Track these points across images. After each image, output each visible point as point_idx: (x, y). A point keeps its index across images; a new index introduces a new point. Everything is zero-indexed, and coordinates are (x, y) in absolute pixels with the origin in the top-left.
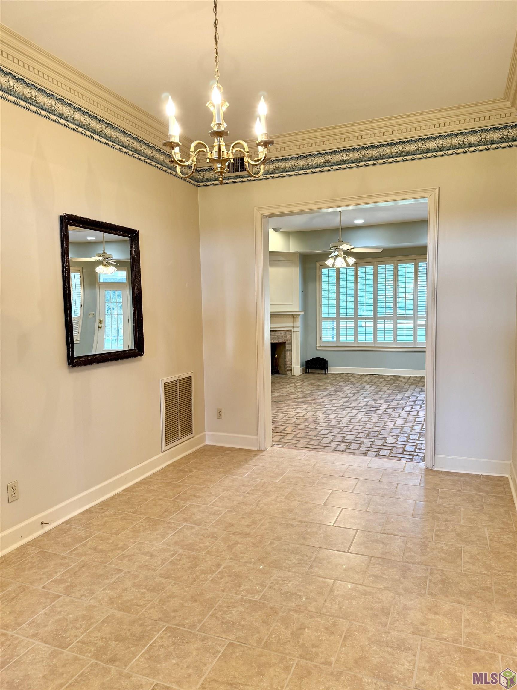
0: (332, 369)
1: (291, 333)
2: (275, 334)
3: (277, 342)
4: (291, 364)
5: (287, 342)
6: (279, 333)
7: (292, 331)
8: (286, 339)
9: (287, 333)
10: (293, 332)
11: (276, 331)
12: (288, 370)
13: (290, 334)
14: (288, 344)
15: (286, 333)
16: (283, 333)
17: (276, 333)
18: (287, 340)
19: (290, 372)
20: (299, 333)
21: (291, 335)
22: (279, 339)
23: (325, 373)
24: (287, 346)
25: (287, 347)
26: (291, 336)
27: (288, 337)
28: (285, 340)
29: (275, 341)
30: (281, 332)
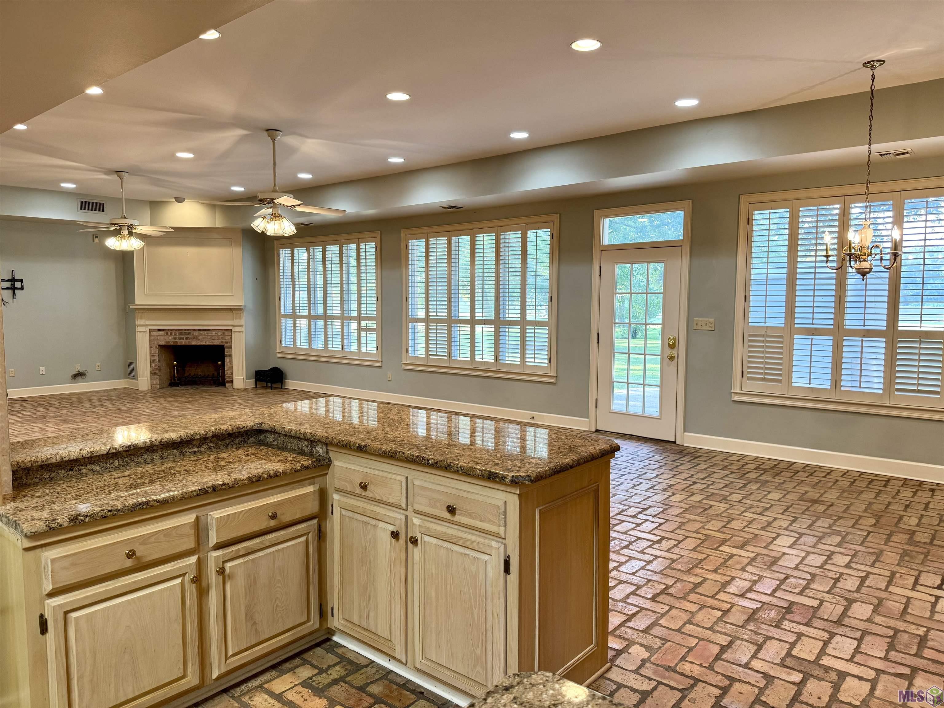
0: (291, 384)
1: (231, 333)
3: (211, 344)
4: (232, 374)
5: (226, 345)
6: (214, 333)
8: (224, 341)
9: (226, 333)
10: (234, 332)
11: (209, 330)
12: (228, 382)
14: (228, 347)
15: (224, 333)
16: (220, 333)
17: (209, 332)
18: (226, 343)
19: (230, 384)
20: (244, 335)
21: (231, 335)
22: (214, 341)
23: (282, 388)
24: (226, 350)
25: (225, 352)
26: (231, 338)
27: (227, 338)
28: (222, 342)
29: (208, 343)
30: (217, 332)
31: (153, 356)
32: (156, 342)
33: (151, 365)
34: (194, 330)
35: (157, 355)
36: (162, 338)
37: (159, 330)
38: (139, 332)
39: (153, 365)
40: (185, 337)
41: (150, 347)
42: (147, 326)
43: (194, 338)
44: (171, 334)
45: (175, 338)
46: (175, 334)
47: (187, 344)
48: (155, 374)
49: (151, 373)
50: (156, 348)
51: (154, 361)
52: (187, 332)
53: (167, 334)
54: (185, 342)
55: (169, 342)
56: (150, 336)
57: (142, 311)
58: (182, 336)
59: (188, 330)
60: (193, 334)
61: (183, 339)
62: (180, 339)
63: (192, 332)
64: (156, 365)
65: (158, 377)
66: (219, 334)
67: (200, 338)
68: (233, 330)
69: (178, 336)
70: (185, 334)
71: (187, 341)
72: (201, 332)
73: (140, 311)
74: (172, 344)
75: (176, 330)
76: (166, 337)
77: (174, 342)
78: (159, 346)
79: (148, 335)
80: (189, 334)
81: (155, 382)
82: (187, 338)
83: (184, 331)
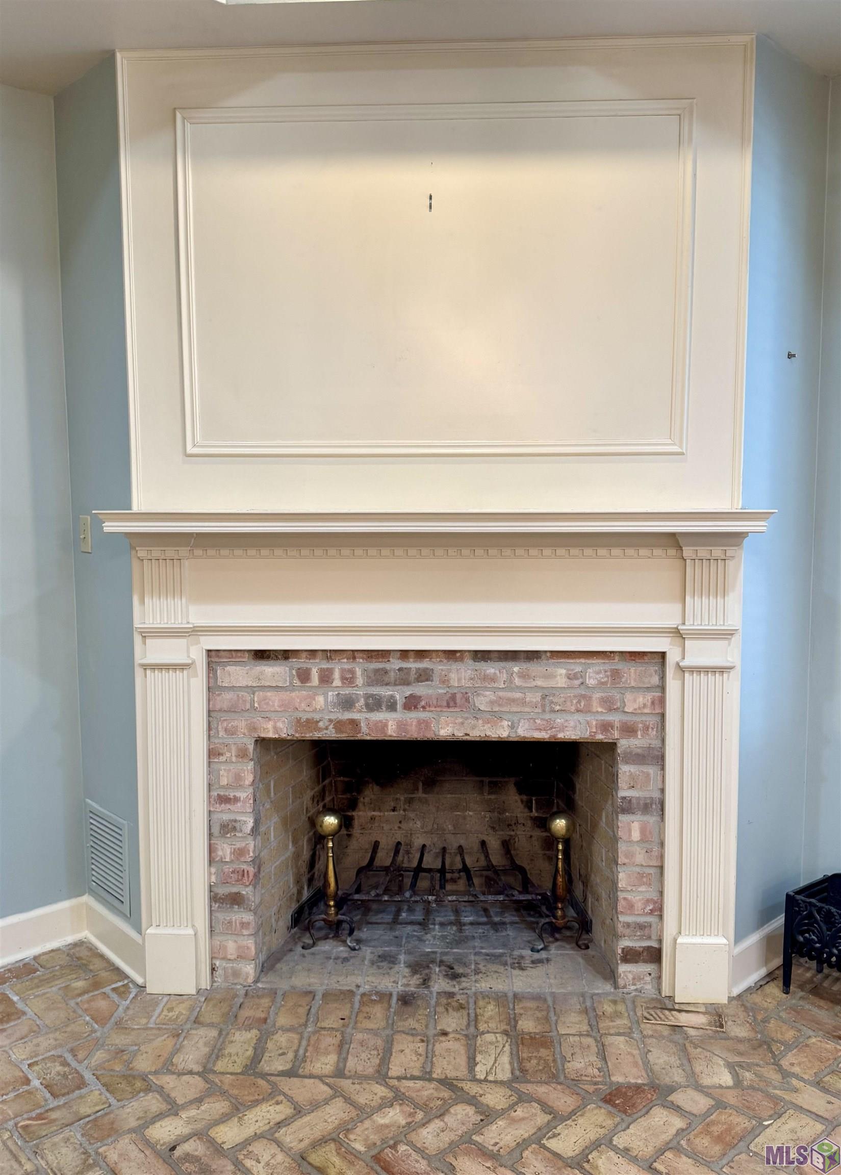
1: (663, 678)
2: (523, 676)
3: (542, 735)
4: (658, 910)
5: (623, 744)
6: (560, 674)
7: (671, 659)
8: (615, 718)
9: (632, 673)
10: (681, 670)
11: (533, 656)
12: (630, 956)
13: (655, 680)
14: (640, 758)
15: (616, 675)
16: (594, 674)
17: (534, 668)
18: (629, 730)
19: (644, 968)
20: (733, 684)
21: (662, 688)
24: (625, 770)
25: (623, 782)
26: (662, 701)
27: (636, 702)
28: (606, 727)
29: (525, 731)
30: (577, 666)
31: (224, 800)
32: (241, 724)
33: (211, 849)
34: (451, 655)
35: (245, 794)
36: (275, 699)
37: (261, 655)
38: (155, 667)
39: (225, 850)
40: (399, 694)
41: (213, 753)
42: (195, 632)
43: (451, 702)
44: (326, 678)
45: (347, 703)
46: (348, 679)
47: (414, 733)
48: (236, 900)
49: (214, 898)
50: (242, 754)
51: (228, 828)
52: (413, 665)
53: (304, 676)
54: (401, 725)
55: (311, 724)
56: (212, 689)
57: (170, 552)
58: (385, 692)
59: (421, 654)
60: (445, 681)
61: (392, 707)
62: (374, 704)
63: (439, 667)
64: (239, 853)
65: (248, 917)
66: (591, 682)
67: (482, 702)
68: (672, 658)
69: (360, 689)
70: (404, 681)
71: (413, 716)
72: (490, 669)
73: (156, 552)
74: (331, 734)
75: (353, 654)
76: (298, 696)
77: (339, 725)
78: (262, 743)
79: (198, 682)
80: (424, 676)
81: (231, 947)
82: (412, 703)
83: (395, 664)
